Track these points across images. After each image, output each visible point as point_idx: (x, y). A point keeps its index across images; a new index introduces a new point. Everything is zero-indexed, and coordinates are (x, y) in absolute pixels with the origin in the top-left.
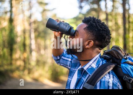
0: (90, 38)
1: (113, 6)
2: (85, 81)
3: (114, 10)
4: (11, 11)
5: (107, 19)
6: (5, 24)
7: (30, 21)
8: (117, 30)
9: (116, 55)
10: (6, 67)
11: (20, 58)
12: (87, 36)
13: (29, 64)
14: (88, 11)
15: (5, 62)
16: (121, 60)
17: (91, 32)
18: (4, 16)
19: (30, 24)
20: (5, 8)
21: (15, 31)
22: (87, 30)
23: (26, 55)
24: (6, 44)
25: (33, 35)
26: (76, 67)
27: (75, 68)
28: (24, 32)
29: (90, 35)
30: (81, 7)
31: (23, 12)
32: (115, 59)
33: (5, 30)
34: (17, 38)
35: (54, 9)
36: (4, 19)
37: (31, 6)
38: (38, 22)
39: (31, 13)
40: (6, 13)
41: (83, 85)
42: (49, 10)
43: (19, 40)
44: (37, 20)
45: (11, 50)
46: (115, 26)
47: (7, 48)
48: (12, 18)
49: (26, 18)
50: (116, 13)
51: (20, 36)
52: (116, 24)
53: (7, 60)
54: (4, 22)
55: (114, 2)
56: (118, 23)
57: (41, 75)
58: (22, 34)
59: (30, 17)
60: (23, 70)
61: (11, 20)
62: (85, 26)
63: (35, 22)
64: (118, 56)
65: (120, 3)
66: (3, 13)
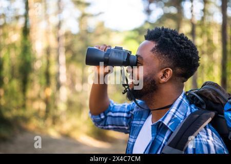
0: (165, 65)
1: (204, 10)
2: (163, 142)
3: (207, 17)
4: (26, 16)
5: (193, 33)
6: (15, 37)
7: (58, 33)
8: (210, 52)
9: (214, 97)
10: (15, 112)
11: (39, 96)
12: (160, 62)
13: (56, 107)
14: (159, 18)
15: (14, 103)
16: (223, 106)
17: (166, 55)
18: (14, 23)
19: (58, 39)
20: (15, 10)
21: (32, 50)
22: (157, 51)
23: (49, 92)
24: (17, 72)
25: (63, 58)
26: (143, 119)
27: (140, 121)
28: (48, 51)
29: (164, 59)
30: (148, 12)
31: (47, 17)
32: (211, 103)
33: (15, 48)
34: (36, 61)
35: (100, 13)
36: (14, 29)
37: (61, 6)
38: (73, 35)
39: (61, 19)
40: (17, 18)
41: (160, 149)
42: (92, 16)
43: (38, 65)
44: (70, 32)
45: (25, 83)
46: (207, 45)
47: (17, 78)
48: (28, 27)
49: (51, 28)
50: (210, 22)
51: (41, 59)
52: (209, 41)
53: (17, 99)
54: (14, 34)
55: (207, 4)
56: (212, 40)
57: (75, 128)
58: (45, 55)
59: (59, 26)
60: (45, 118)
61: (26, 31)
62: (153, 45)
63: (67, 35)
64: (218, 99)
65: (216, 6)
66: (12, 18)
